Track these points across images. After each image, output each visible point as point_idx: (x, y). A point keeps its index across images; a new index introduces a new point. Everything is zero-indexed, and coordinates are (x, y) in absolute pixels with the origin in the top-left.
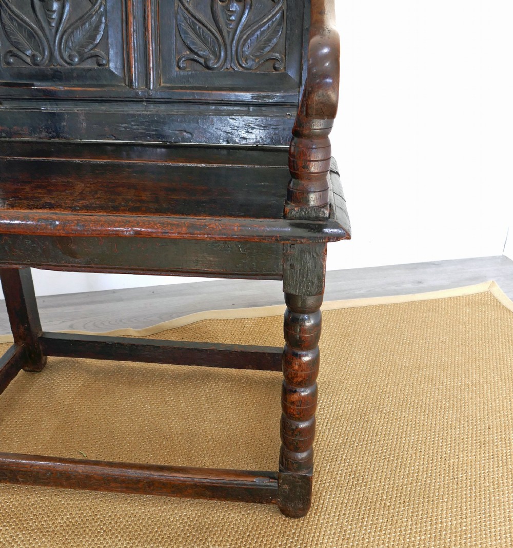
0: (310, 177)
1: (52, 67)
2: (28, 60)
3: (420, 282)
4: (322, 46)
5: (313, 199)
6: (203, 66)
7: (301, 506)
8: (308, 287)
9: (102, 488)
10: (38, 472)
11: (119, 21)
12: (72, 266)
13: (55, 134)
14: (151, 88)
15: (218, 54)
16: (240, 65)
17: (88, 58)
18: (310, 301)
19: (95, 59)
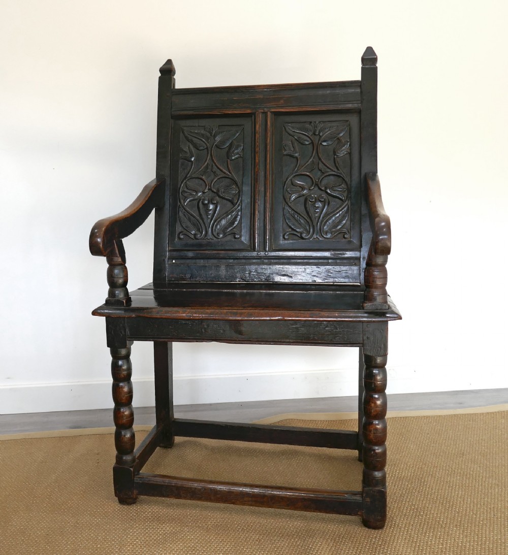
0: (376, 287)
1: (206, 240)
2: (192, 237)
3: (461, 403)
4: (381, 222)
5: (379, 299)
6: (299, 237)
7: (379, 518)
8: (378, 350)
9: (238, 502)
10: (196, 488)
11: (249, 215)
12: (239, 340)
14: (267, 249)
15: (308, 230)
16: (323, 236)
17: (228, 235)
18: (379, 360)
19: (233, 235)
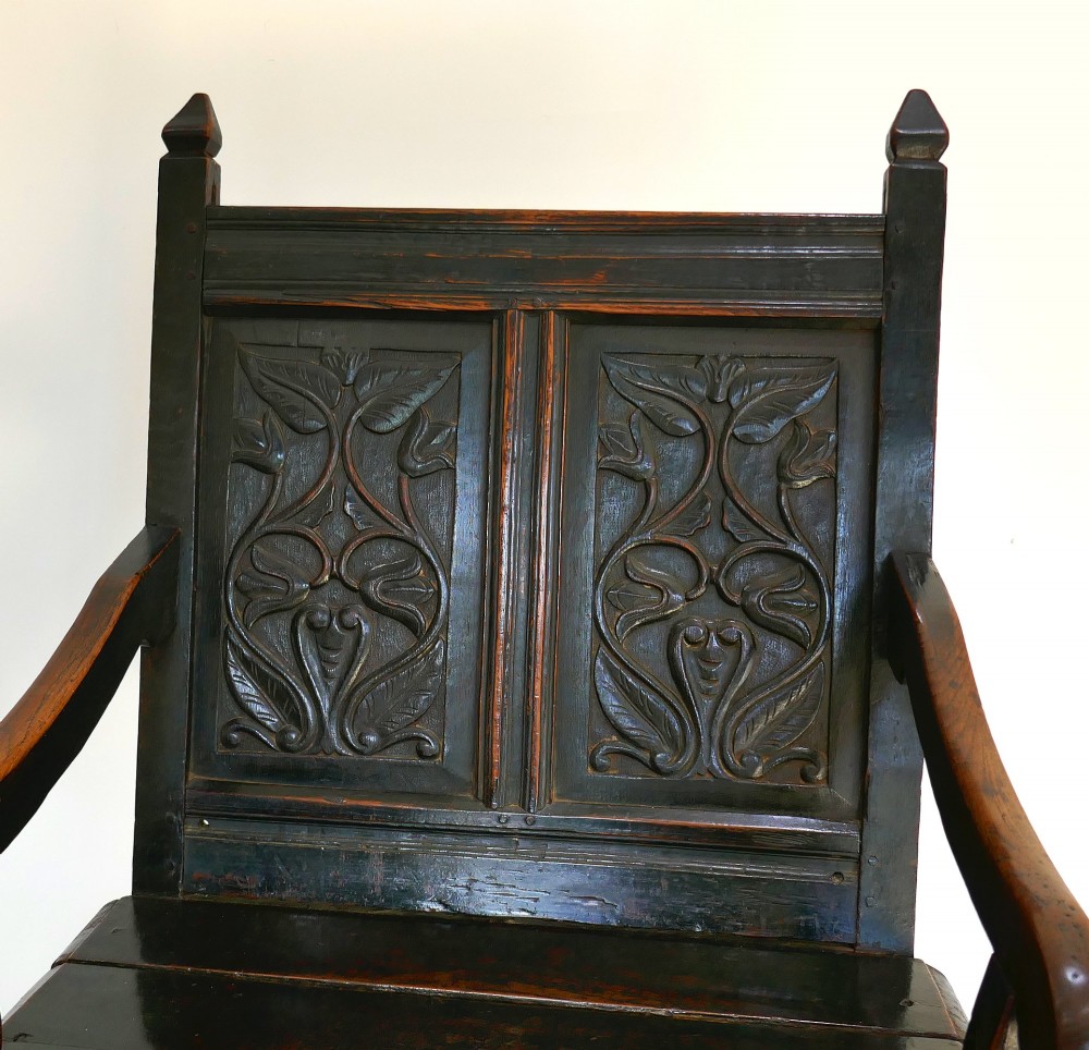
1: (321, 755)
2: (271, 739)
6: (647, 766)
13: (314, 893)
15: (680, 743)
16: (728, 770)
17: (398, 742)
19: (413, 743)
